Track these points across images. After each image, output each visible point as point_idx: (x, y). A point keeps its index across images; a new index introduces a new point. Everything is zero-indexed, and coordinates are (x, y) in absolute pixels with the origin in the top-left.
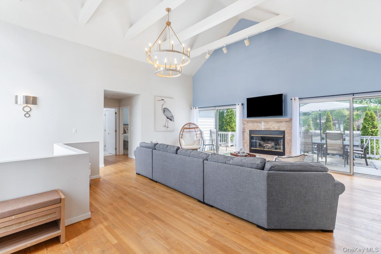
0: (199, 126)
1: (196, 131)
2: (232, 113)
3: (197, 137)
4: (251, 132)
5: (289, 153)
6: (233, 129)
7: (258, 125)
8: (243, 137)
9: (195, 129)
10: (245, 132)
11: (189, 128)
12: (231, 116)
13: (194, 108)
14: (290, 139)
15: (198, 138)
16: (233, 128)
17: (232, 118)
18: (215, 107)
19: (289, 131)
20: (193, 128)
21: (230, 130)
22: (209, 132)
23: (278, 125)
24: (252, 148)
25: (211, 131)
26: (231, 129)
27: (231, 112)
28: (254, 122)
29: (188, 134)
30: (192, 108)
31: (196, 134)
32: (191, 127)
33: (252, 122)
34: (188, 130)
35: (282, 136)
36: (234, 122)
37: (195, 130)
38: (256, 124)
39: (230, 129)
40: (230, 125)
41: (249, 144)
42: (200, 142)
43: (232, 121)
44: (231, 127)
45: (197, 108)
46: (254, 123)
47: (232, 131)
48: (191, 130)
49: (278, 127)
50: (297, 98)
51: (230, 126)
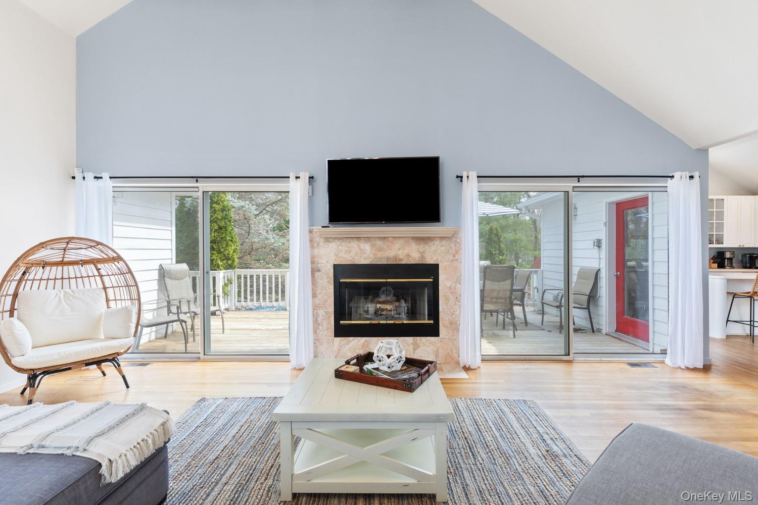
0: (123, 254)
1: (101, 276)
2: (226, 215)
3: (108, 300)
4: (340, 270)
5: (449, 326)
6: (230, 262)
7: (361, 250)
8: (313, 290)
9: (99, 266)
10: (319, 271)
11: (62, 263)
12: (222, 224)
13: (90, 176)
14: (450, 288)
15: (112, 304)
16: (229, 259)
17: (226, 230)
18: (197, 178)
19: (448, 263)
20: (84, 262)
21: (220, 263)
22: (155, 275)
23: (422, 247)
24: (342, 322)
25: (161, 268)
26: (225, 262)
27: (223, 210)
28: (350, 240)
29: (54, 292)
30: (79, 176)
31: (105, 288)
32: (71, 256)
33: (344, 238)
34: (56, 272)
35: (431, 280)
36: (231, 241)
37: (98, 270)
38: (354, 244)
39: (222, 261)
40: (222, 250)
41: (331, 309)
42: (130, 321)
43: (228, 238)
44: (225, 255)
45: (106, 176)
46: (350, 242)
47: (226, 268)
48: (71, 270)
49: (420, 255)
50: (473, 175)
51: (219, 252)
